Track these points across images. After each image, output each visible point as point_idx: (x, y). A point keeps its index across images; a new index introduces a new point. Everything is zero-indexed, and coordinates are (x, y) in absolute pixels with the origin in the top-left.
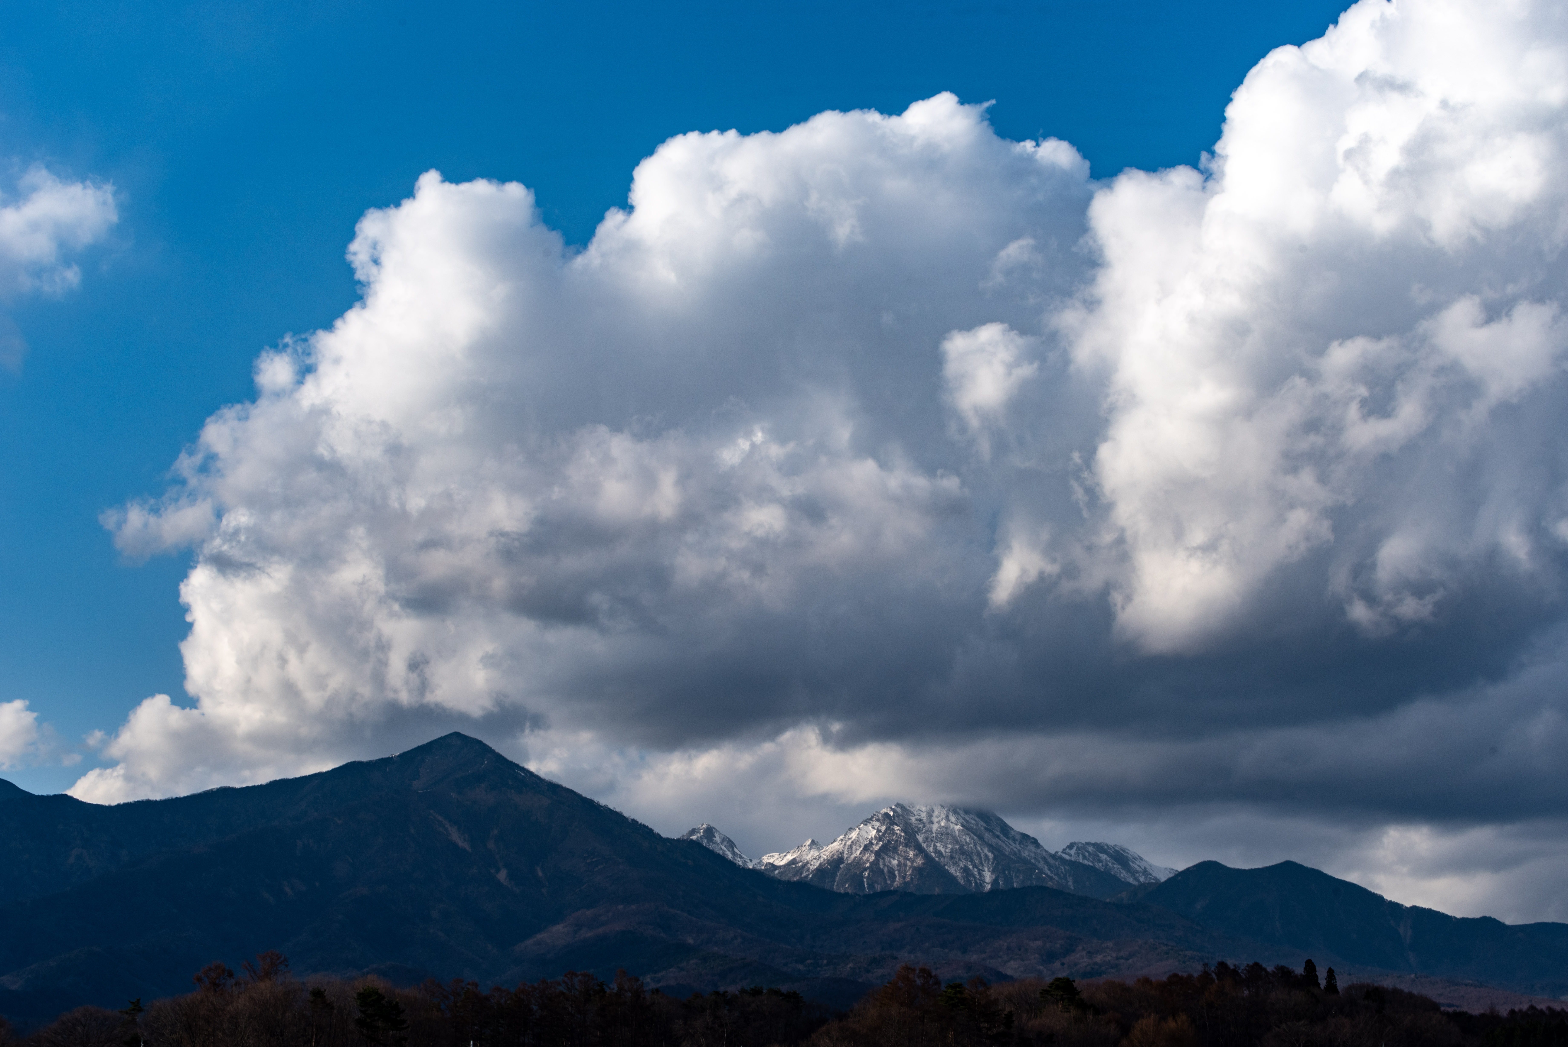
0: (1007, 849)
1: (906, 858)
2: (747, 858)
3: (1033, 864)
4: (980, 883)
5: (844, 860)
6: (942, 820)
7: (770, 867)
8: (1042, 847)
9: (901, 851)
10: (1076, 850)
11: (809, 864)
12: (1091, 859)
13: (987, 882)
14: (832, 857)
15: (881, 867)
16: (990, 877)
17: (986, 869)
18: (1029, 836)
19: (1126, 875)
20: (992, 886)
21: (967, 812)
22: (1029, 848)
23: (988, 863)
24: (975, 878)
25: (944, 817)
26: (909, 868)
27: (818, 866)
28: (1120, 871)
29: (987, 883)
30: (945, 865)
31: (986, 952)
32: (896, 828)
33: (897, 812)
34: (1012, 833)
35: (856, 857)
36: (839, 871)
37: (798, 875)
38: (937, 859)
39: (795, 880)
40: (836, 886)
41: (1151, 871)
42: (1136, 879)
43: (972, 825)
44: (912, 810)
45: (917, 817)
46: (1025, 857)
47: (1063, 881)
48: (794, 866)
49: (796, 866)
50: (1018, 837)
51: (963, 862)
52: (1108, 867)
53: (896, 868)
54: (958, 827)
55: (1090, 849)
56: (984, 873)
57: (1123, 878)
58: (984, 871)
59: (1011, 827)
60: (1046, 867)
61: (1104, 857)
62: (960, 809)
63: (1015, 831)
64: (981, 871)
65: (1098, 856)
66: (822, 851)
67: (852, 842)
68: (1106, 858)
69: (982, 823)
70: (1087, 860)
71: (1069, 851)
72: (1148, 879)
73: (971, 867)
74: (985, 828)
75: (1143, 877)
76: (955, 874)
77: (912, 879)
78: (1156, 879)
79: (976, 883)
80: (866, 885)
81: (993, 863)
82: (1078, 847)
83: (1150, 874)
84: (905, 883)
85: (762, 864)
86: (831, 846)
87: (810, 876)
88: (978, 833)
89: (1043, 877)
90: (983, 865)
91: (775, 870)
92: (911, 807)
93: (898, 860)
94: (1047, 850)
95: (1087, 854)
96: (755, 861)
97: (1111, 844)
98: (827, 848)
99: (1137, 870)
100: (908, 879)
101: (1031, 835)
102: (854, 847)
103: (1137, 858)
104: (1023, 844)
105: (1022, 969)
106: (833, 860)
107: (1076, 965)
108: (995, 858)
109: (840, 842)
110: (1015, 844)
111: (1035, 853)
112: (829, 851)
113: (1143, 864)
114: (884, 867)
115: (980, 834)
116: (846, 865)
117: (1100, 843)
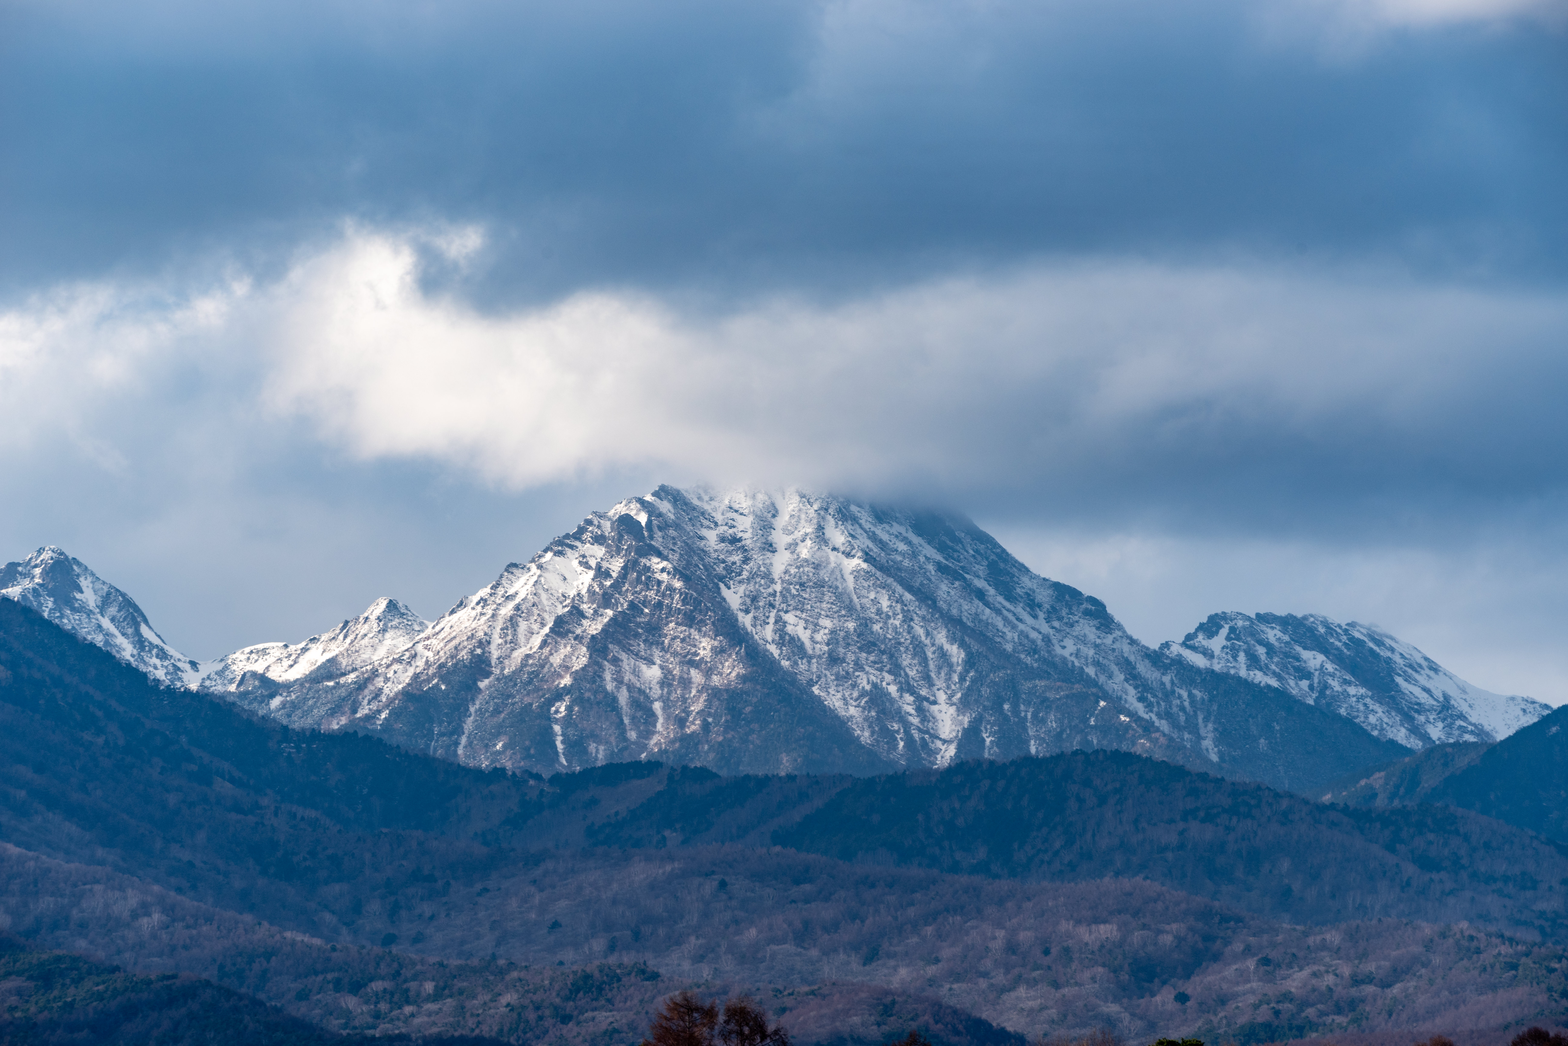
0: (1009, 635)
1: (691, 662)
2: (181, 657)
3: (1092, 683)
4: (923, 739)
5: (490, 665)
6: (803, 541)
7: (254, 687)
8: (1119, 627)
9: (674, 638)
10: (1228, 638)
11: (381, 679)
12: (1273, 667)
13: (943, 736)
14: (452, 657)
15: (610, 686)
16: (953, 720)
17: (942, 697)
18: (1080, 594)
19: (1386, 720)
20: (959, 748)
21: (881, 515)
22: (1077, 629)
23: (949, 679)
24: (907, 725)
25: (809, 530)
26: (698, 691)
27: (409, 685)
28: (1365, 705)
29: (944, 741)
30: (811, 683)
31: (937, 961)
32: (656, 563)
33: (660, 515)
34: (1026, 581)
35: (528, 656)
36: (473, 700)
37: (343, 714)
38: (785, 663)
39: (336, 727)
40: (465, 747)
41: (1464, 708)
42: (1416, 730)
43: (899, 558)
44: (707, 507)
45: (722, 529)
46: (1064, 660)
47: (1186, 736)
48: (331, 684)
49: (338, 683)
50: (1044, 596)
51: (867, 673)
52: (1328, 692)
53: (656, 692)
54: (856, 563)
55: (1273, 634)
56: (934, 708)
57: (1374, 727)
58: (935, 703)
59: (1023, 566)
60: (1132, 691)
61: (1313, 659)
62: (859, 506)
63: (1033, 577)
64: (925, 703)
65: (1298, 658)
66: (422, 635)
67: (517, 608)
68: (1322, 666)
69: (929, 551)
70: (1261, 669)
71: (1205, 643)
72: (1456, 733)
73: (893, 689)
74: (941, 568)
75: (1440, 725)
76: (842, 713)
77: (706, 726)
78: (1479, 731)
79: (909, 741)
80: (560, 747)
81: (962, 679)
82: (1232, 630)
83: (1462, 716)
84: (685, 739)
85: (231, 676)
86: (448, 621)
87: (383, 716)
88: (917, 583)
89: (1122, 723)
90: (931, 685)
91: (272, 696)
92: (706, 498)
93: (662, 667)
94: (1135, 637)
95: (1261, 651)
96: (208, 668)
97: (1337, 621)
98: (437, 629)
99: (1419, 704)
100: (693, 728)
101: (1086, 591)
102: (523, 626)
103: (1420, 666)
104: (1060, 619)
105: (1053, 1012)
106: (455, 665)
107: (1223, 1001)
108: (970, 662)
109: (479, 609)
110: (1035, 617)
111: (1096, 646)
112: (442, 635)
113: (1438, 685)
114: (618, 688)
115: (922, 584)
116: (498, 679)
117: (1305, 618)
